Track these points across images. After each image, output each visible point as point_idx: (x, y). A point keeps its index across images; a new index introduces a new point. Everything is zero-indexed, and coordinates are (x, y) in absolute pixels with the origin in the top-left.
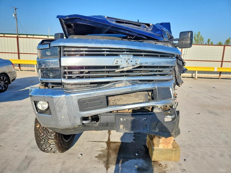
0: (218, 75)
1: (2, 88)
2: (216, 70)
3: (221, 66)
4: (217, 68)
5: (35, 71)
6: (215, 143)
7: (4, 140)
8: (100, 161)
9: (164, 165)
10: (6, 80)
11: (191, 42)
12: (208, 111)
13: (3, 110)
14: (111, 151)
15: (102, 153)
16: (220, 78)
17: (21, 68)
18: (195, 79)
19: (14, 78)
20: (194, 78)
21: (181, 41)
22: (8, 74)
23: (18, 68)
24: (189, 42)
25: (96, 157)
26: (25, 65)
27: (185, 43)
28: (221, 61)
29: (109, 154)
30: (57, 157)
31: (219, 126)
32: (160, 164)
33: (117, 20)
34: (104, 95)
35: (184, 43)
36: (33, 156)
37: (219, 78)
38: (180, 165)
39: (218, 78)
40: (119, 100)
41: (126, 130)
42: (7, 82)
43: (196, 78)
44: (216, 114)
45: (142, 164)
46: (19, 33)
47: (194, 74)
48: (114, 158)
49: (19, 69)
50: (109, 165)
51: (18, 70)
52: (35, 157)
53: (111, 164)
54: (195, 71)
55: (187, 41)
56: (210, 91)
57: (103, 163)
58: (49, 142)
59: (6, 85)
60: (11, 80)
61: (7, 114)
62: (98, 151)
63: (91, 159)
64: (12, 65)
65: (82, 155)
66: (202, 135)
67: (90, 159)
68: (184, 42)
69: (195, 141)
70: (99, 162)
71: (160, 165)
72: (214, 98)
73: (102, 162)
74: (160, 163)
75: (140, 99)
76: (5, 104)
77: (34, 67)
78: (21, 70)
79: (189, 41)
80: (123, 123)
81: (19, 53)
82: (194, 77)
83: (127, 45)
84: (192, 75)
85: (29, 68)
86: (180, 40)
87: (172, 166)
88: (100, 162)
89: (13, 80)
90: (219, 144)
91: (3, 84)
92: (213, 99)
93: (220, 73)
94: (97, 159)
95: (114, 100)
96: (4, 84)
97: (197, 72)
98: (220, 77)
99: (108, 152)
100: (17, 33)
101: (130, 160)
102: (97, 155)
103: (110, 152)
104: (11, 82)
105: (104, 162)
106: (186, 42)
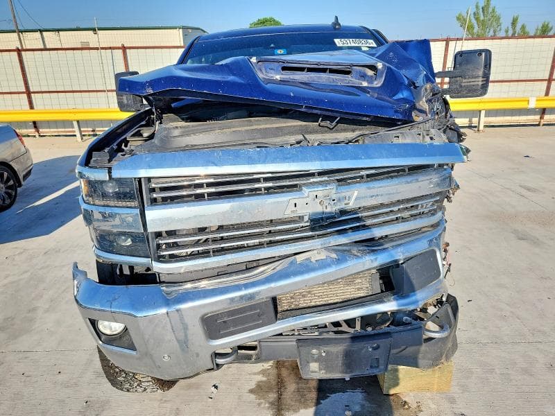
0: (538, 117)
1: (4, 200)
2: (533, 104)
3: (547, 94)
4: (535, 99)
5: (75, 136)
6: (534, 330)
7: (29, 354)
8: (262, 403)
9: (414, 406)
10: (8, 180)
11: (485, 82)
12: (515, 232)
13: (14, 265)
14: (285, 372)
15: (264, 379)
16: (542, 124)
17: (40, 130)
18: (478, 130)
19: (27, 171)
20: (476, 129)
21: (458, 78)
22: (11, 163)
23: (34, 130)
24: (480, 82)
25: (251, 391)
26: (49, 124)
27: (469, 84)
28: (547, 78)
29: (282, 380)
30: (159, 398)
31: (542, 277)
32: (405, 402)
33: (285, 65)
34: (267, 298)
35: (466, 84)
36: (104, 398)
37: (538, 125)
38: (452, 401)
39: (538, 123)
40: (304, 296)
41: (326, 373)
42: (11, 182)
43: (481, 127)
44: (535, 242)
45: (363, 406)
46: (20, 28)
47: (475, 120)
48: (294, 392)
49: (37, 134)
50: (283, 412)
51: (35, 136)
52: (108, 402)
53: (288, 410)
54: (480, 111)
55: (473, 80)
56: (518, 169)
57: (269, 408)
58: (136, 377)
59: (10, 191)
60: (21, 177)
61: (26, 276)
62: (255, 374)
63: (239, 399)
64: (17, 138)
65: (216, 387)
66: (502, 310)
67: (236, 397)
68: (465, 82)
69: (485, 328)
70: (259, 404)
71: (404, 406)
72: (529, 189)
73: (267, 405)
74: (404, 399)
75: (358, 289)
76: (16, 248)
77: (73, 127)
78: (42, 136)
79: (481, 79)
80: (319, 360)
81: (29, 93)
82: (475, 127)
83: (321, 160)
84: (470, 121)
85: (61, 130)
86: (455, 77)
87: (433, 406)
88: (262, 406)
89: (26, 177)
90: (544, 333)
91: (4, 190)
92: (524, 192)
93: (543, 111)
94: (253, 396)
95: (292, 298)
96: (7, 190)
97: (483, 113)
98: (542, 120)
99: (279, 376)
100: (14, 28)
101: (333, 395)
102: (253, 385)
103: (284, 375)
104: (23, 183)
105: (272, 404)
106: (471, 83)
